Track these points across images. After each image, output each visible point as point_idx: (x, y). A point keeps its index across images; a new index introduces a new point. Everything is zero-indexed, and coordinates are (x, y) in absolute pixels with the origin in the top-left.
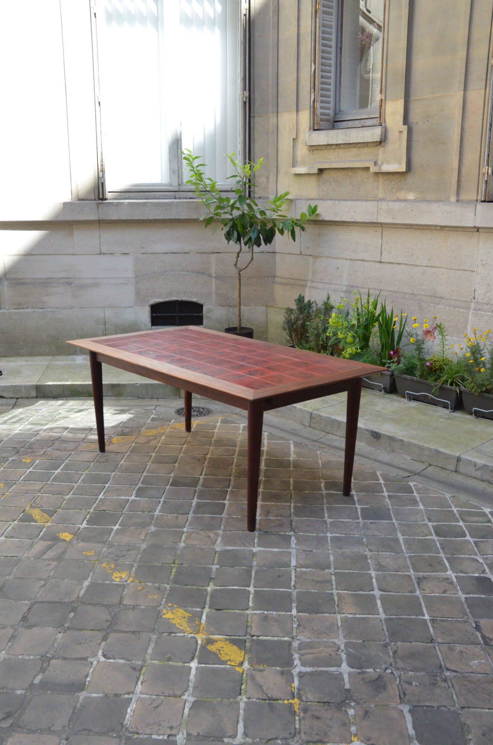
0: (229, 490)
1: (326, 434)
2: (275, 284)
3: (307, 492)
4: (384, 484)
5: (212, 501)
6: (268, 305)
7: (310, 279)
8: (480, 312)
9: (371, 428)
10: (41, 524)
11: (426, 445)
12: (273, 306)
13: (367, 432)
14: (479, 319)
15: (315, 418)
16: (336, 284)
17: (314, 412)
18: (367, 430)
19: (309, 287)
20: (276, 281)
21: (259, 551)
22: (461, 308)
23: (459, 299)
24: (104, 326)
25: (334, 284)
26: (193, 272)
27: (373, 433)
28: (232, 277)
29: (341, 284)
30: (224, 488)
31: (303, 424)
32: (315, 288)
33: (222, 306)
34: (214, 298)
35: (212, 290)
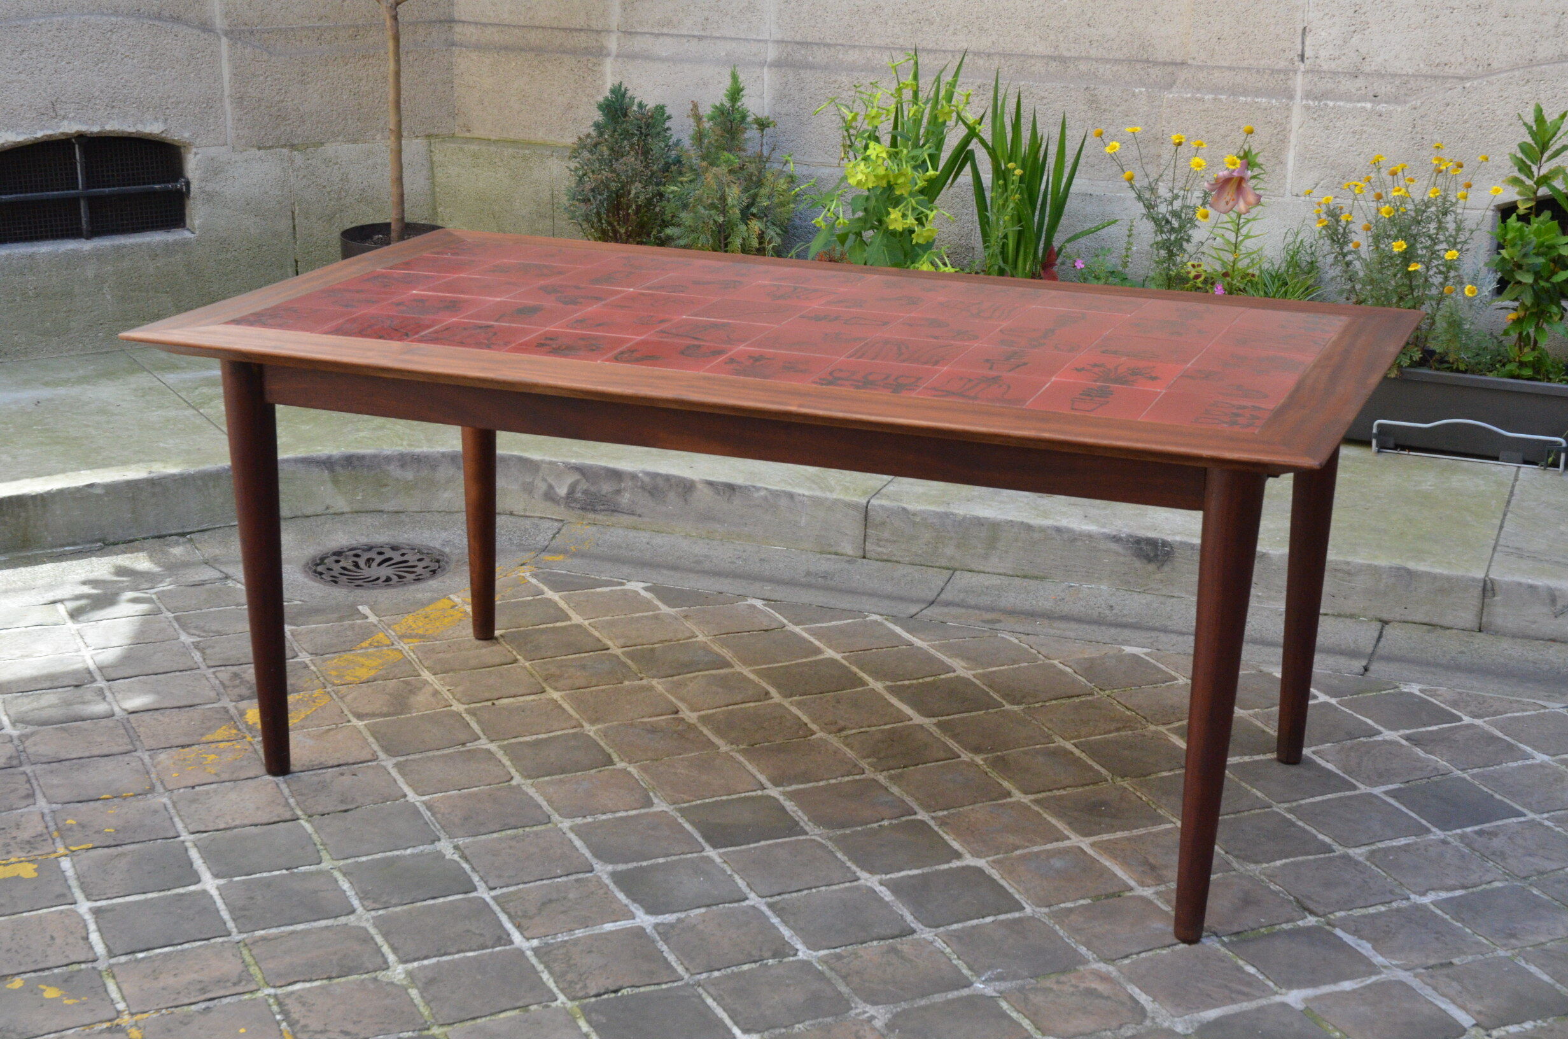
0: (924, 817)
1: (947, 573)
2: (456, 49)
3: (1164, 774)
4: (1340, 704)
6: (435, 131)
7: (614, 26)
8: (1331, 104)
9: (1126, 530)
12: (455, 136)
13: (1114, 546)
14: (1327, 128)
15: (883, 523)
16: (732, 39)
17: (874, 503)
18: (1116, 539)
19: (617, 56)
20: (457, 38)
21: (1308, 1000)
22: (1258, 93)
23: (1245, 64)
25: (725, 38)
27: (1143, 544)
28: (293, 29)
29: (754, 37)
30: (903, 816)
31: (833, 550)
32: (647, 57)
33: (265, 148)
34: (229, 117)
35: (222, 87)
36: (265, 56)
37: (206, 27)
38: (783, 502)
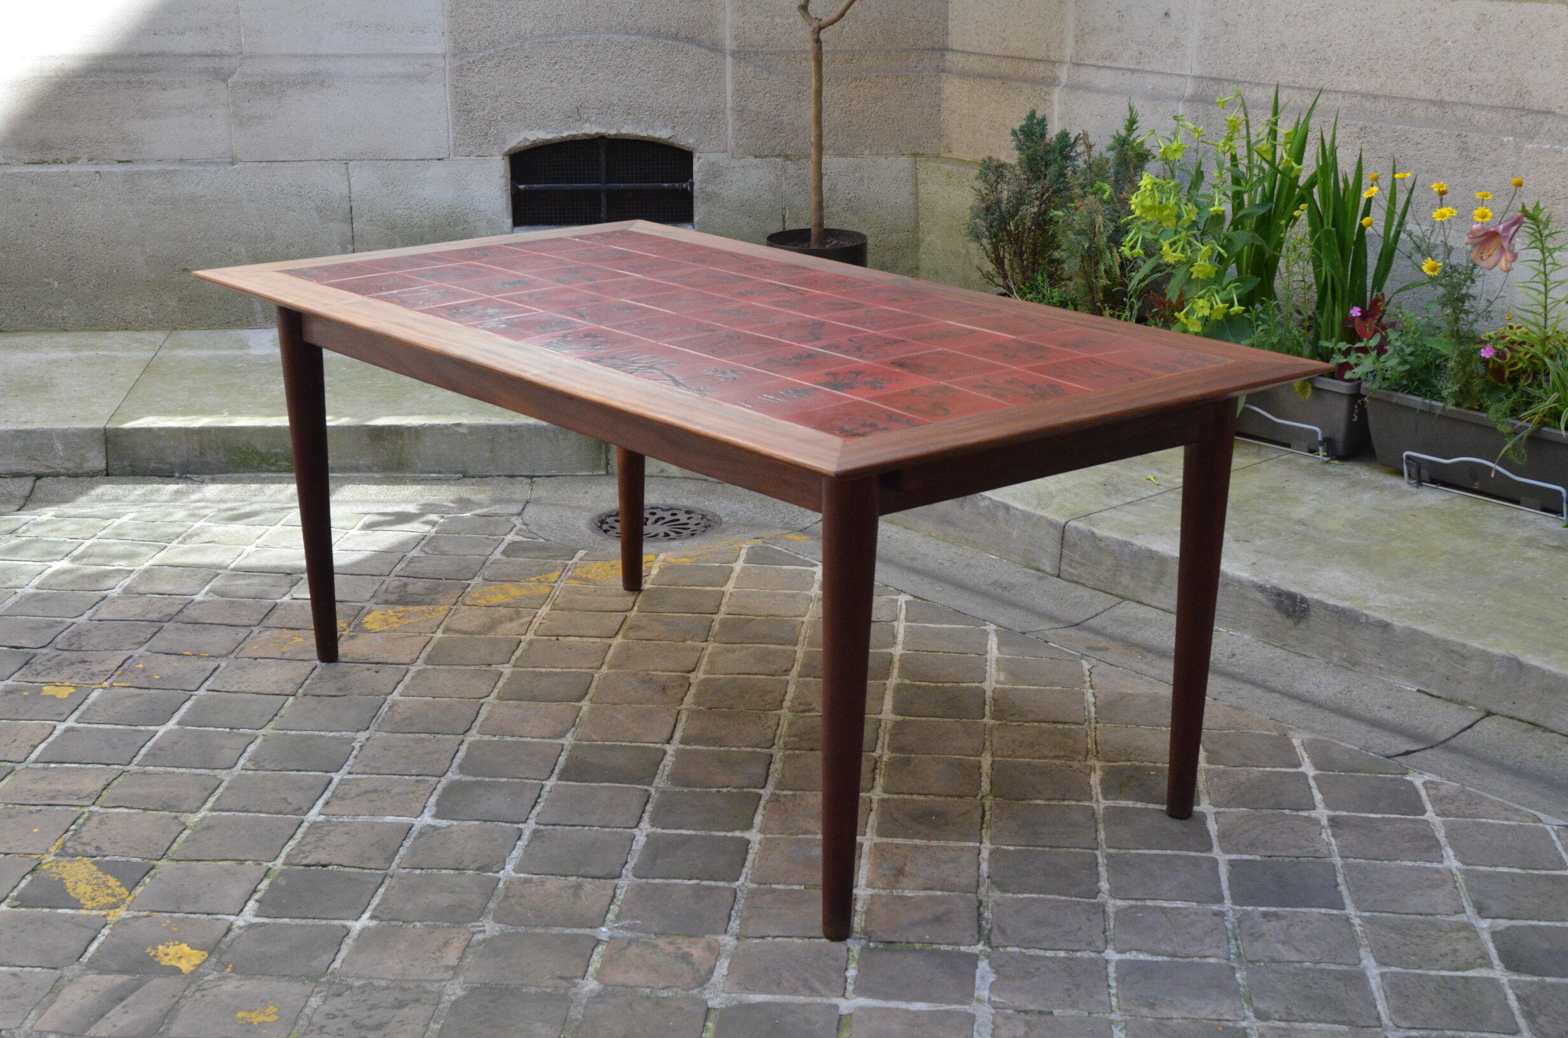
0: (766, 793)
1: (1115, 599)
2: (943, 76)
3: (1039, 802)
4: (1315, 778)
5: (703, 833)
6: (921, 151)
7: (1068, 58)
9: (1275, 582)
10: (95, 913)
11: (1475, 644)
12: (938, 156)
13: (1259, 596)
15: (1075, 545)
16: (1159, 73)
17: (1072, 523)
18: (1261, 589)
19: (1065, 86)
20: (948, 64)
21: (861, 1008)
24: (346, 228)
25: (1152, 72)
26: (656, 34)
27: (1283, 598)
28: (793, 52)
29: (1178, 72)
30: (748, 787)
31: (1035, 565)
32: (1087, 88)
33: (761, 156)
34: (730, 127)
35: (725, 100)
36: (766, 75)
37: (716, 48)
38: (1001, 514)
